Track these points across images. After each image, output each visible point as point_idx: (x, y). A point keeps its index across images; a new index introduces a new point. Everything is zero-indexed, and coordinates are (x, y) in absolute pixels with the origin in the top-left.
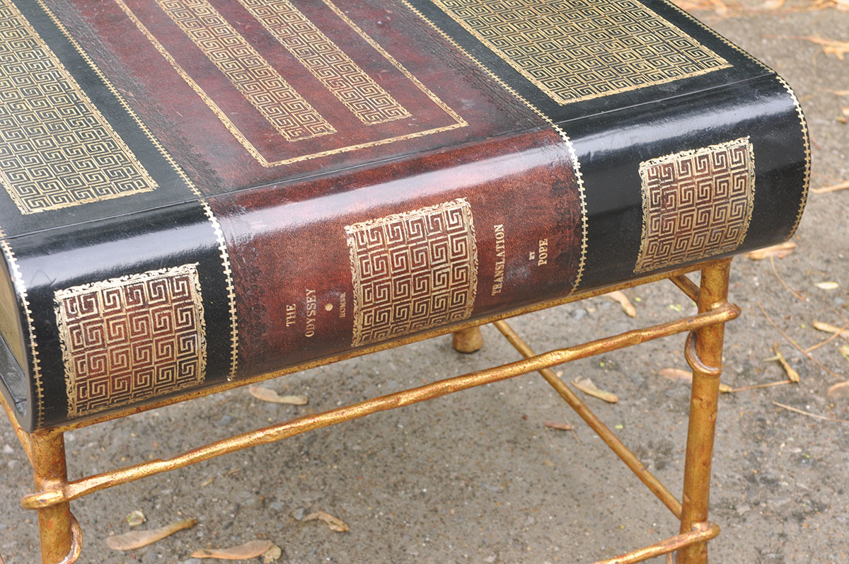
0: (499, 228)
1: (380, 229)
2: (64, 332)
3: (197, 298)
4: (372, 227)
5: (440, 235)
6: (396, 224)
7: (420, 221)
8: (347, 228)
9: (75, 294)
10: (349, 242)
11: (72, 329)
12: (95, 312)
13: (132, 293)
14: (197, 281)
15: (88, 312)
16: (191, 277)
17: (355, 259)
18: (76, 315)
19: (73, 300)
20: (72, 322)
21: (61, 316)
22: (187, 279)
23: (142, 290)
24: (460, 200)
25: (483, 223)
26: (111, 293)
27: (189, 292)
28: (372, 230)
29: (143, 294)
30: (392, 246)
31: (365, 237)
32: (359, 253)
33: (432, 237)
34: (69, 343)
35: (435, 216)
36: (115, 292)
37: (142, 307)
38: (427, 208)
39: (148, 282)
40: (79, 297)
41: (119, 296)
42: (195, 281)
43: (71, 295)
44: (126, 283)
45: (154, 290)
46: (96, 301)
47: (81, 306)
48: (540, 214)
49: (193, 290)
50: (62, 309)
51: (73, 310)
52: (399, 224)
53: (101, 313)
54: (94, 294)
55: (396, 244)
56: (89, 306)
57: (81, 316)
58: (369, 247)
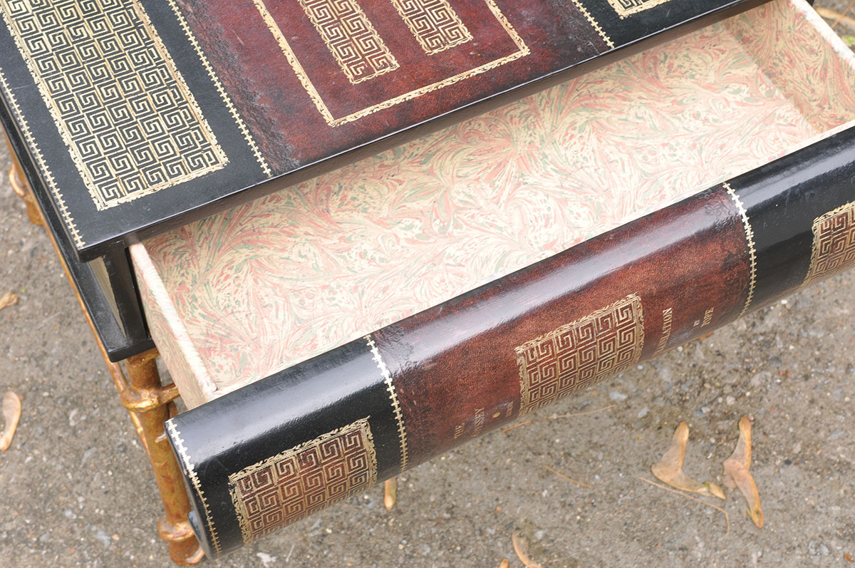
0: (668, 312)
1: (550, 342)
2: (240, 508)
3: (369, 446)
4: (543, 341)
5: (609, 332)
6: (567, 334)
7: (590, 325)
8: (517, 348)
9: (249, 473)
10: (519, 361)
11: (247, 503)
12: (270, 482)
13: (305, 459)
14: (369, 432)
15: (262, 485)
16: (362, 430)
17: (524, 375)
18: (251, 490)
19: (247, 479)
20: (248, 497)
21: (237, 496)
22: (359, 433)
23: (315, 453)
24: (630, 296)
25: (652, 311)
26: (284, 463)
27: (361, 443)
28: (542, 345)
29: (315, 456)
30: (562, 353)
31: (535, 353)
32: (528, 369)
33: (600, 336)
34: (245, 513)
35: (605, 317)
36: (288, 461)
37: (316, 467)
38: (597, 312)
39: (320, 445)
40: (253, 474)
41: (292, 464)
42: (367, 433)
43: (246, 475)
44: (299, 451)
45: (327, 450)
46: (270, 474)
47: (255, 482)
48: (709, 290)
49: (365, 440)
50: (237, 489)
51: (247, 487)
52: (570, 333)
53: (275, 481)
54: (268, 469)
55: (565, 351)
56: (264, 480)
57: (255, 490)
58: (538, 360)
